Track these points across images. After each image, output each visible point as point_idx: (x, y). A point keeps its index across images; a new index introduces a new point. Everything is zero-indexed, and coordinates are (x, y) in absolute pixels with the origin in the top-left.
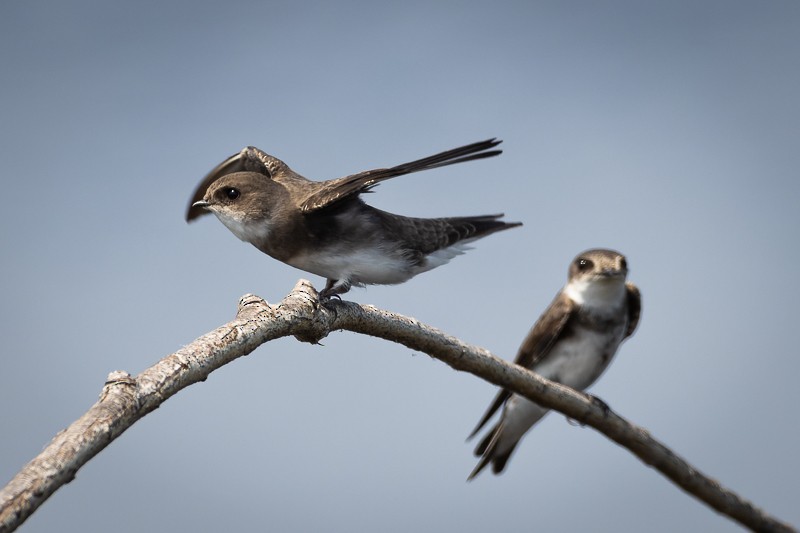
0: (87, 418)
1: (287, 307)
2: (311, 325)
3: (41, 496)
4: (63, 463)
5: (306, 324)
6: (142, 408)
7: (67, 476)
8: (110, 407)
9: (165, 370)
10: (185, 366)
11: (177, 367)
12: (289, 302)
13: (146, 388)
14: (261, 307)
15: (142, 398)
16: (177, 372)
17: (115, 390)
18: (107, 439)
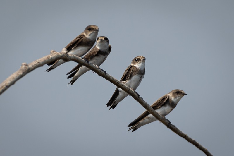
0: (17, 72)
1: (61, 53)
2: (66, 57)
3: (8, 87)
4: (12, 80)
5: (65, 57)
6: (29, 71)
7: (13, 83)
8: (22, 70)
9: (34, 63)
10: (38, 63)
11: (37, 63)
12: (61, 52)
13: (30, 66)
14: (55, 52)
15: (29, 68)
16: (37, 64)
17: (23, 66)
18: (21, 76)
